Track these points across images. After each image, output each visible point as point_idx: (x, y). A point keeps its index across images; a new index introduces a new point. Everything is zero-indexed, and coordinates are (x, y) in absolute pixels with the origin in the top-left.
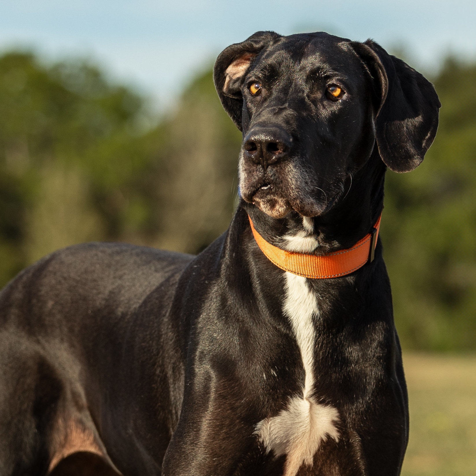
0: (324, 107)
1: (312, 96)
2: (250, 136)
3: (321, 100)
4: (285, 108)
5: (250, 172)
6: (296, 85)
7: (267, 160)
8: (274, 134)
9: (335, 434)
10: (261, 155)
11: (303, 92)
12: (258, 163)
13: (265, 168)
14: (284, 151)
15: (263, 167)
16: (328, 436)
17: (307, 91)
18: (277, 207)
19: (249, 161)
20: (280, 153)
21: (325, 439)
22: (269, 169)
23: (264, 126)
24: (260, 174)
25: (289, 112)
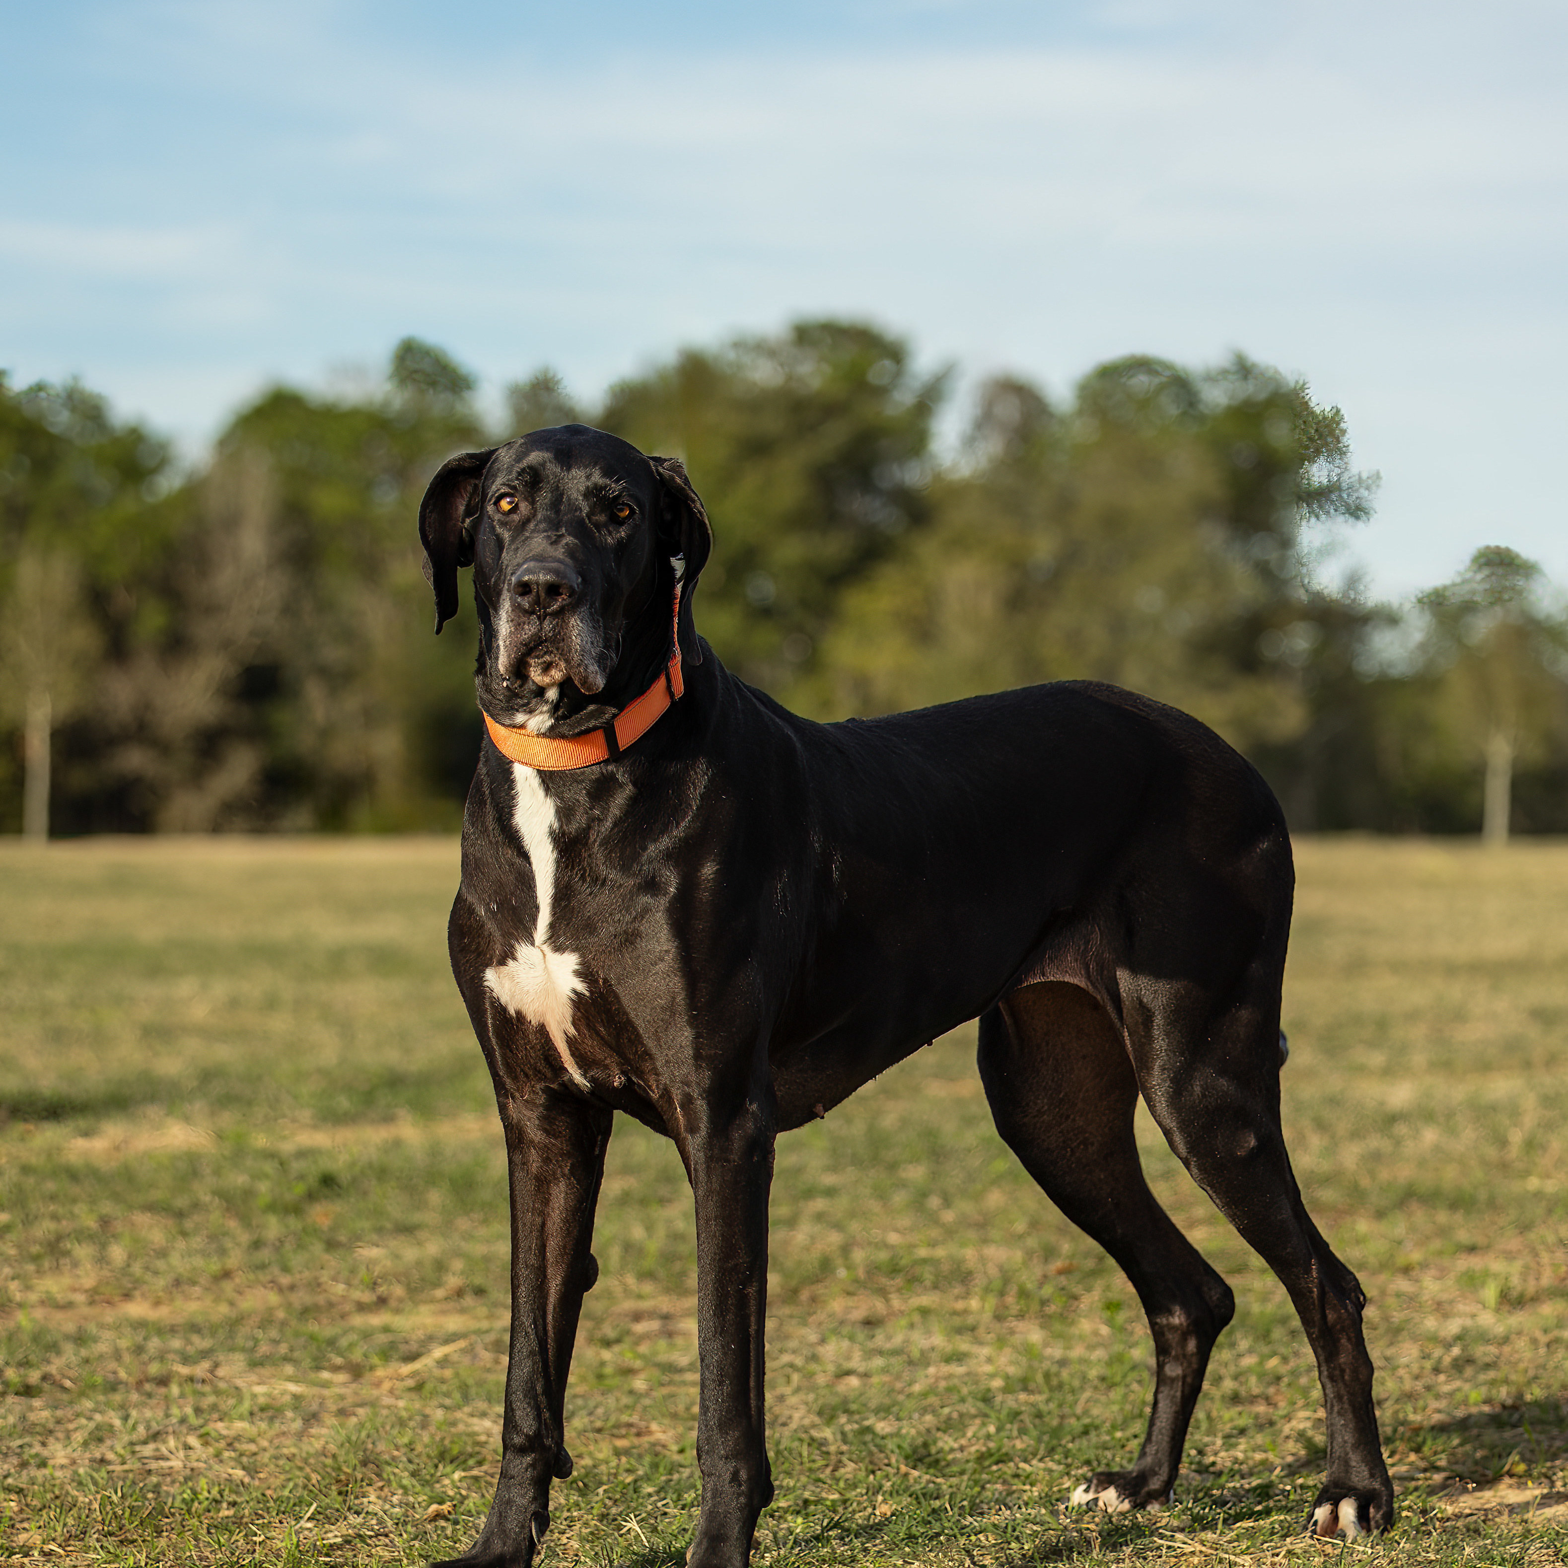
0: (610, 533)
1: (594, 518)
2: (523, 574)
3: (606, 525)
4: (562, 536)
5: (519, 625)
6: (569, 499)
7: (545, 608)
8: (556, 572)
9: (581, 987)
10: (537, 602)
11: (581, 511)
12: (533, 612)
13: (541, 619)
14: (569, 596)
15: (539, 618)
16: (575, 991)
17: (586, 510)
18: (553, 672)
19: (517, 608)
20: (563, 599)
21: (572, 996)
22: (546, 622)
23: (542, 561)
24: (534, 629)
25: (569, 539)
